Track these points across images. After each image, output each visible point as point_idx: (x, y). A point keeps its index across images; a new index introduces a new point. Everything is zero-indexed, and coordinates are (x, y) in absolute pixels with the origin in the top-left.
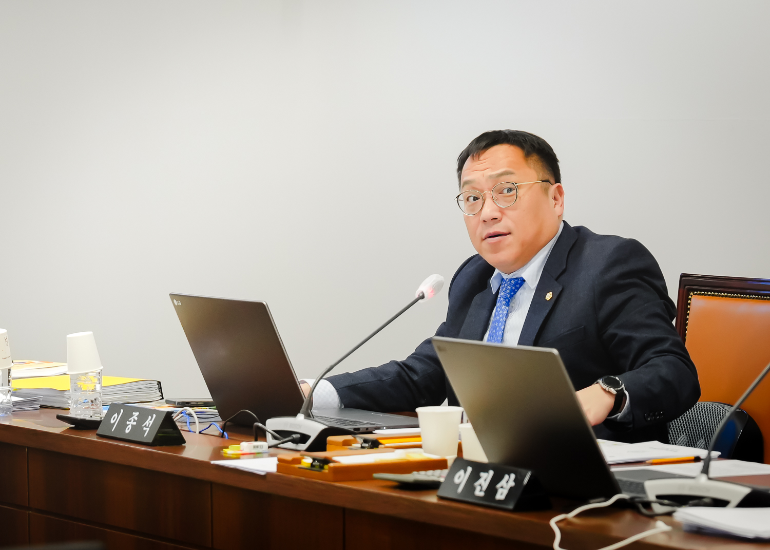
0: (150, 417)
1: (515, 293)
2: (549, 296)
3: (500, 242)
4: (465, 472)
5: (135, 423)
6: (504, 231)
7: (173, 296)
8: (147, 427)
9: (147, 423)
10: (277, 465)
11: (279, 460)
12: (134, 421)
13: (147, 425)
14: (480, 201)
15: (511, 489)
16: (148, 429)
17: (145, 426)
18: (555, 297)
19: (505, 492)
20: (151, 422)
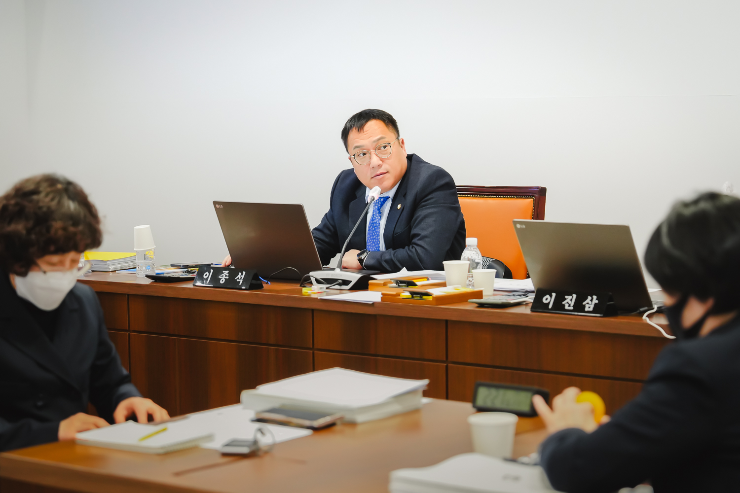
0: (240, 274)
1: (384, 203)
2: (399, 206)
3: (383, 177)
4: (551, 296)
5: (227, 277)
6: (385, 171)
7: (215, 203)
8: (241, 279)
9: (239, 276)
10: (382, 298)
11: (382, 294)
12: (226, 276)
13: (240, 278)
14: (367, 155)
15: (596, 304)
16: (241, 281)
17: (238, 279)
18: (402, 208)
19: (592, 306)
20: (243, 276)
